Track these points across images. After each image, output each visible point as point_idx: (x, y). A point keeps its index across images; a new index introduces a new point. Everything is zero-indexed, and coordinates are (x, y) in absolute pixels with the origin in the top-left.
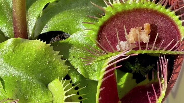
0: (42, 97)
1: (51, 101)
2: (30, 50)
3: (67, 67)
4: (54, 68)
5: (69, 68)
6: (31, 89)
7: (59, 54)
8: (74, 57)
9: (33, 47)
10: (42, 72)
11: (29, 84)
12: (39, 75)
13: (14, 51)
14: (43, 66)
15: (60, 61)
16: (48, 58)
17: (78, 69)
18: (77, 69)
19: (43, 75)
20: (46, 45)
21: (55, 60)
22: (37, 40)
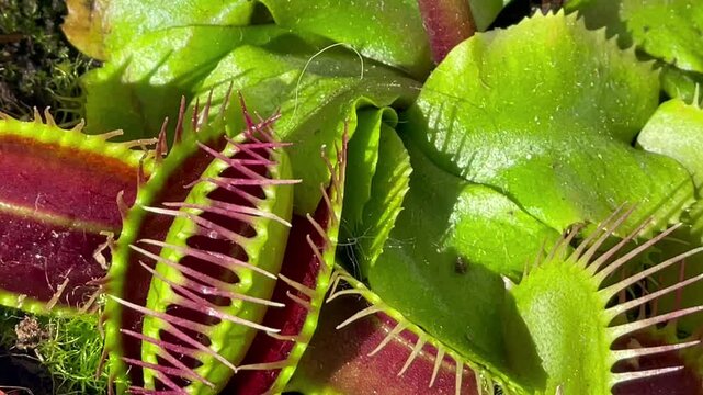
0: (651, 179)
1: (688, 180)
2: (531, 57)
3: (650, 67)
4: (621, 85)
5: (655, 67)
6: (605, 171)
7: (609, 36)
8: (646, 29)
9: (532, 43)
10: (599, 109)
11: (591, 159)
12: (599, 121)
13: (485, 81)
14: (592, 88)
15: (621, 55)
16: (590, 61)
17: (678, 58)
18: (675, 60)
19: (608, 116)
20: (566, 21)
21: (609, 57)
22: (530, 16)
